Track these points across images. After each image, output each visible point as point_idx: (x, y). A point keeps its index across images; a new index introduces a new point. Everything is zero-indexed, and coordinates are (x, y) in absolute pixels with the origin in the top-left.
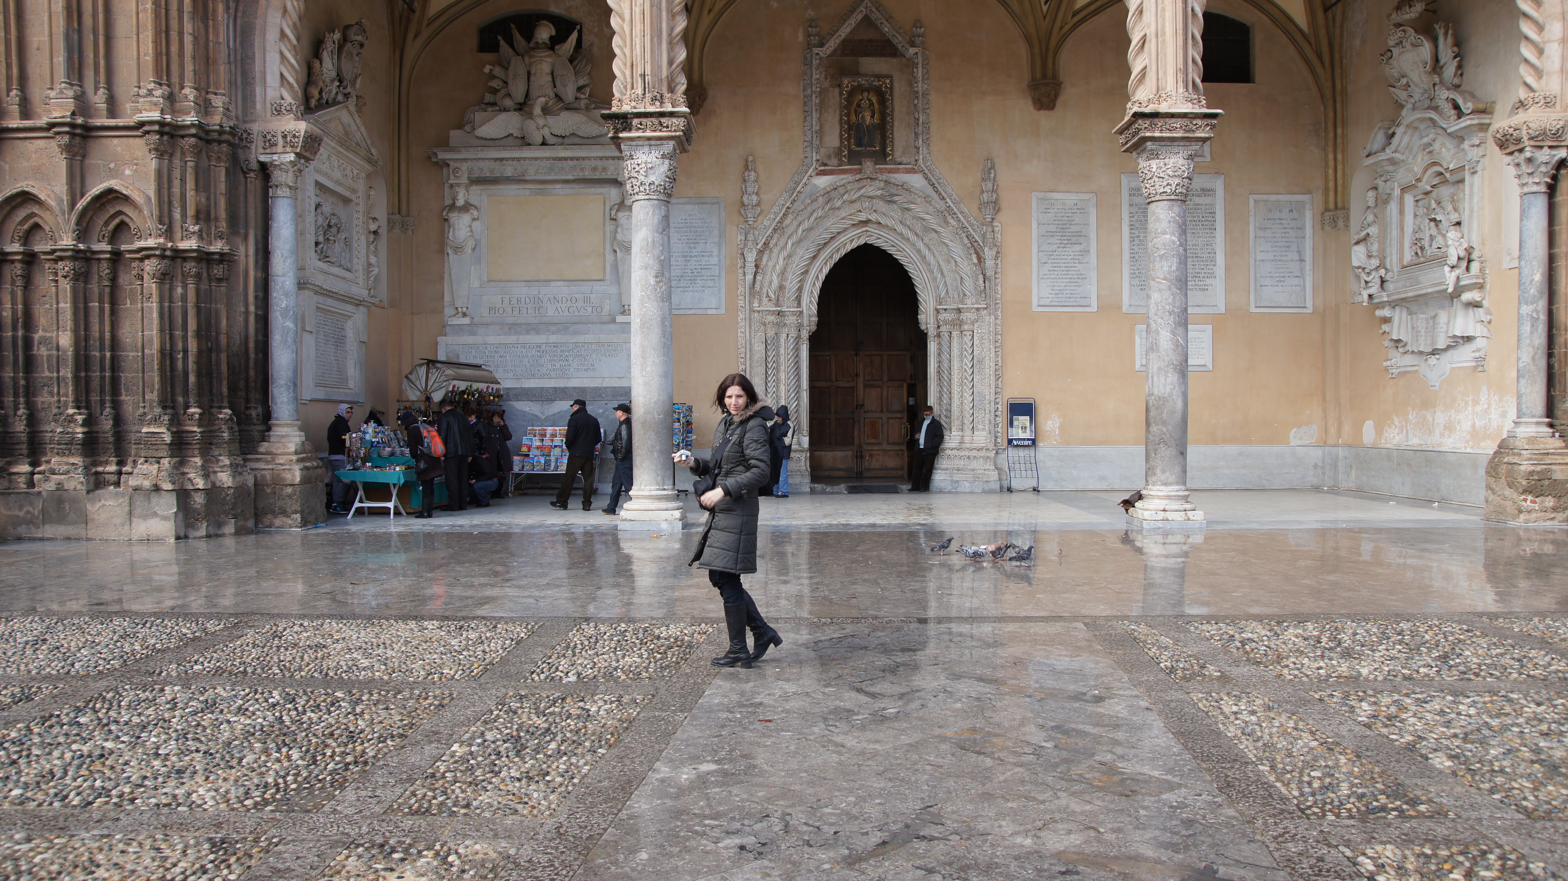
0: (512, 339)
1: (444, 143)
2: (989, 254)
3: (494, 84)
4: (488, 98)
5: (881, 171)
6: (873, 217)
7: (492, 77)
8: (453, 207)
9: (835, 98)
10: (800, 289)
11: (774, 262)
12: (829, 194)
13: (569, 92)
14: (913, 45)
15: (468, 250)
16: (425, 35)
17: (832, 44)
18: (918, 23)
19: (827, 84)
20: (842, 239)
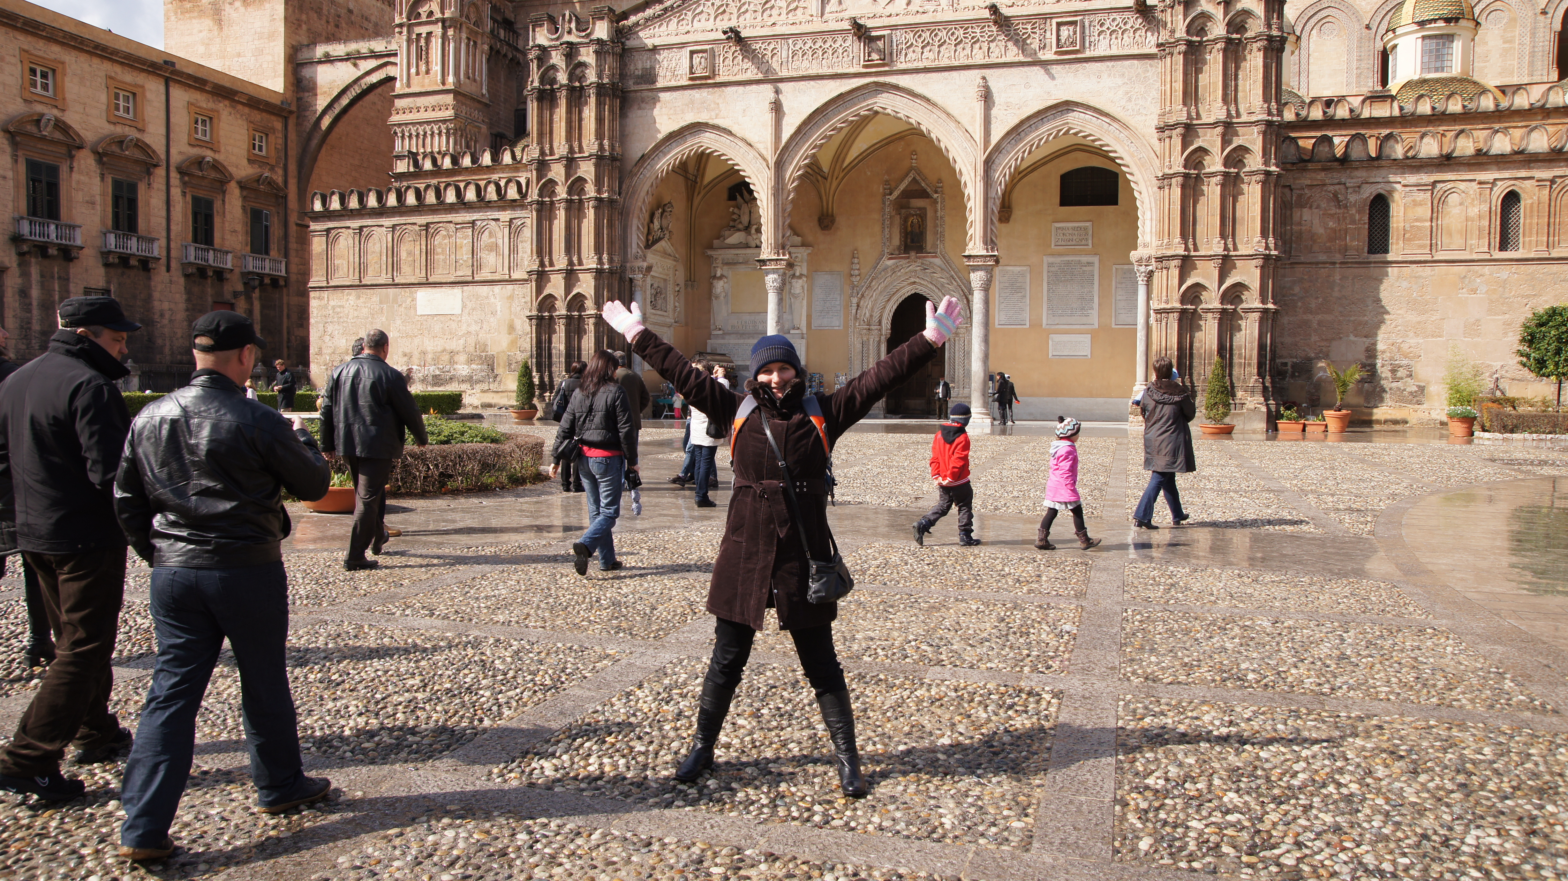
0: (741, 341)
1: (711, 247)
3: (734, 217)
4: (732, 224)
5: (919, 258)
6: (917, 280)
7: (734, 213)
8: (715, 277)
10: (881, 316)
11: (867, 304)
12: (894, 269)
14: (936, 192)
15: (722, 298)
16: (702, 194)
17: (896, 193)
18: (940, 181)
19: (893, 213)
20: (903, 291)
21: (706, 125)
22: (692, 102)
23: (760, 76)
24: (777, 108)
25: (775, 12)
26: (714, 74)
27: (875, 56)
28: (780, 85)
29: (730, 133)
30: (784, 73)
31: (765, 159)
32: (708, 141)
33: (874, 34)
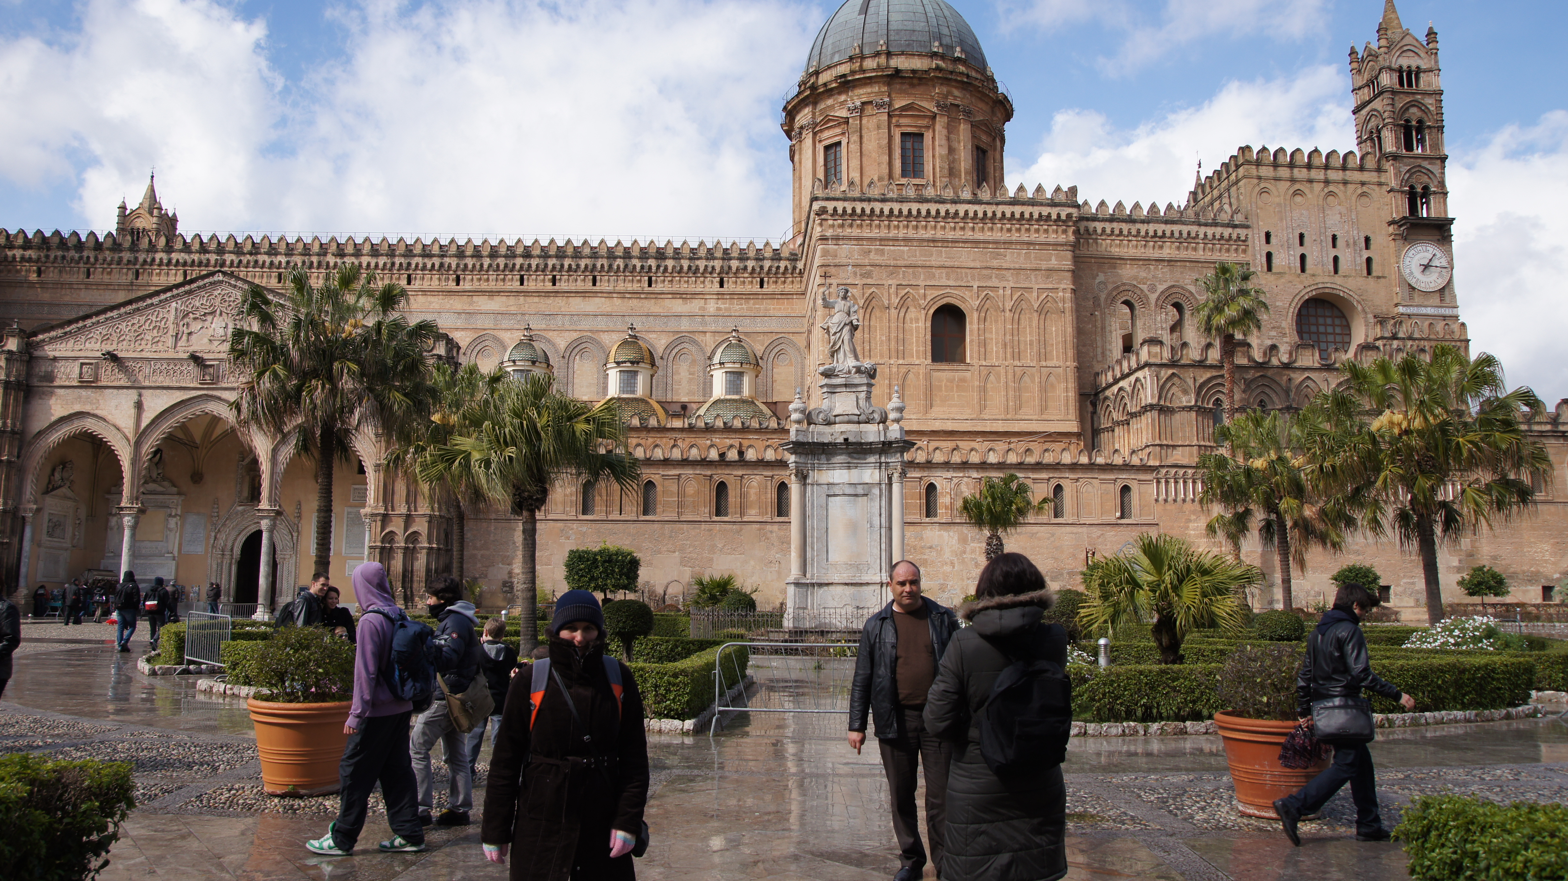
1: (109, 492)
2: (295, 534)
8: (111, 514)
9: (247, 479)
10: (232, 545)
11: (222, 536)
12: (243, 513)
13: (155, 475)
15: (115, 529)
17: (246, 460)
20: (248, 530)
21: (88, 414)
22: (80, 397)
23: (129, 384)
24: (139, 406)
25: (143, 342)
26: (97, 379)
27: (207, 378)
28: (143, 391)
29: (105, 420)
30: (147, 384)
31: (128, 440)
32: (90, 425)
33: (208, 363)
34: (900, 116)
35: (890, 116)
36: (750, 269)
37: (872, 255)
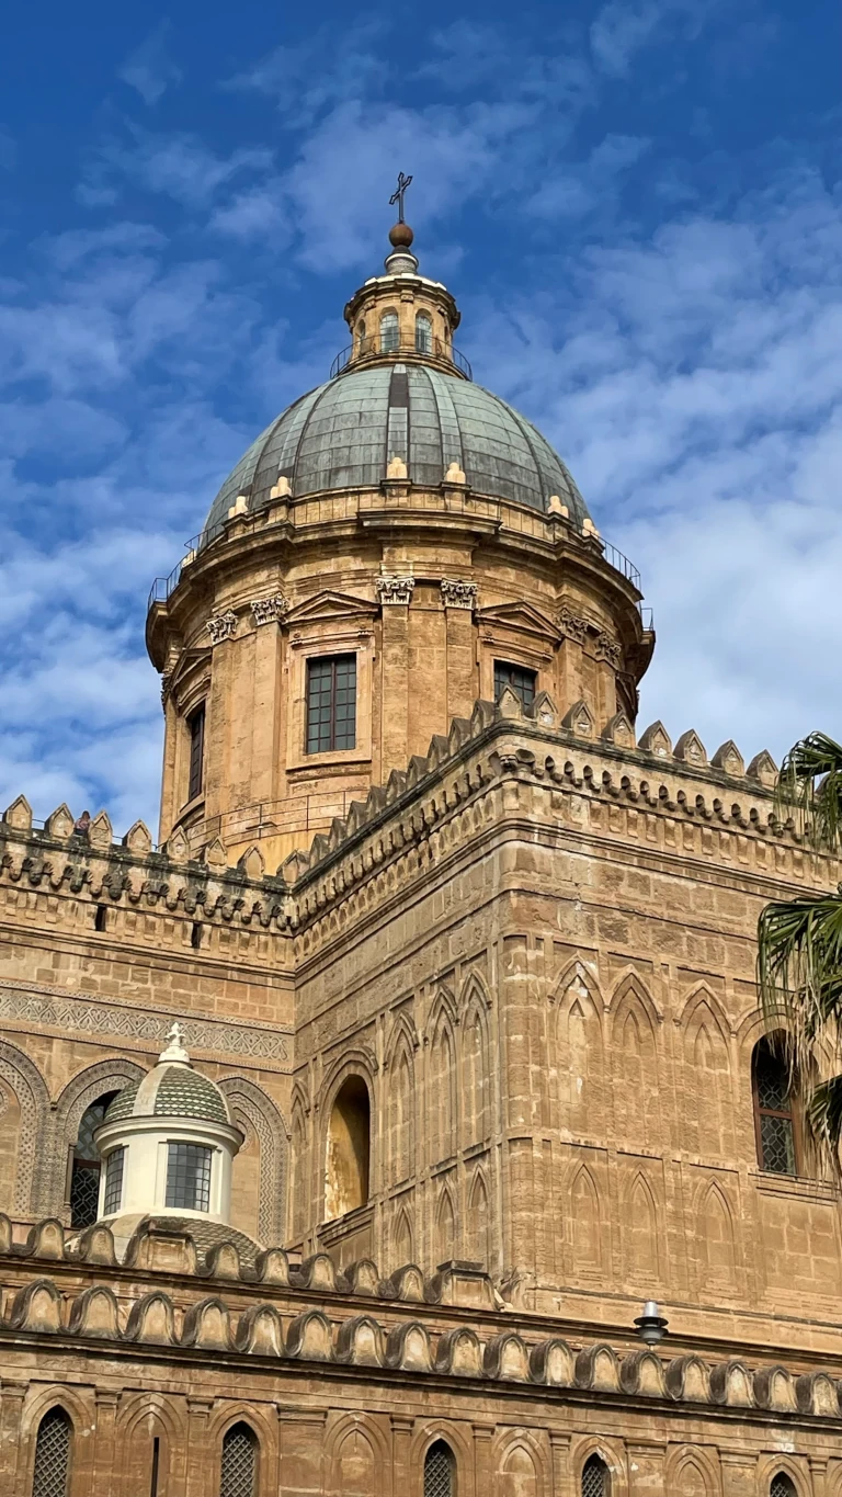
34: (496, 624)
35: (475, 622)
36: (172, 896)
37: (624, 888)
